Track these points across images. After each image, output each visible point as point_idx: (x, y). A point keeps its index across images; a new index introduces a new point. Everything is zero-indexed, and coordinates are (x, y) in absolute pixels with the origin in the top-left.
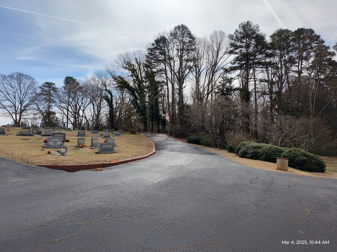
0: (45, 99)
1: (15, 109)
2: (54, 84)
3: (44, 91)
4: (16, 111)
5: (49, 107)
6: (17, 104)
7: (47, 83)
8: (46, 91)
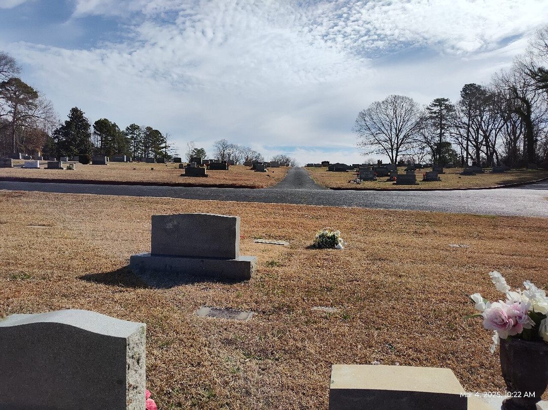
0: (434, 124)
1: (391, 143)
2: (447, 100)
3: (432, 113)
4: (392, 146)
5: (441, 135)
6: (394, 136)
7: (437, 100)
8: (435, 113)
